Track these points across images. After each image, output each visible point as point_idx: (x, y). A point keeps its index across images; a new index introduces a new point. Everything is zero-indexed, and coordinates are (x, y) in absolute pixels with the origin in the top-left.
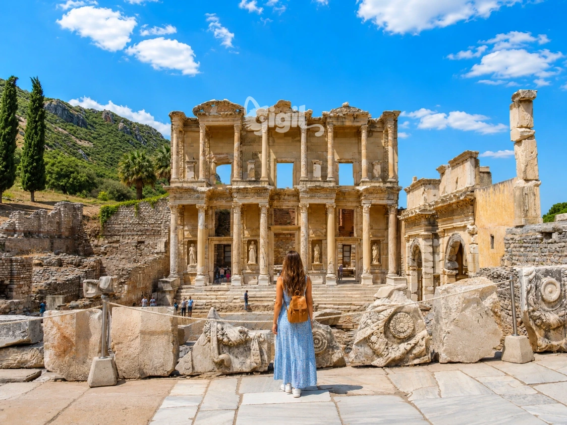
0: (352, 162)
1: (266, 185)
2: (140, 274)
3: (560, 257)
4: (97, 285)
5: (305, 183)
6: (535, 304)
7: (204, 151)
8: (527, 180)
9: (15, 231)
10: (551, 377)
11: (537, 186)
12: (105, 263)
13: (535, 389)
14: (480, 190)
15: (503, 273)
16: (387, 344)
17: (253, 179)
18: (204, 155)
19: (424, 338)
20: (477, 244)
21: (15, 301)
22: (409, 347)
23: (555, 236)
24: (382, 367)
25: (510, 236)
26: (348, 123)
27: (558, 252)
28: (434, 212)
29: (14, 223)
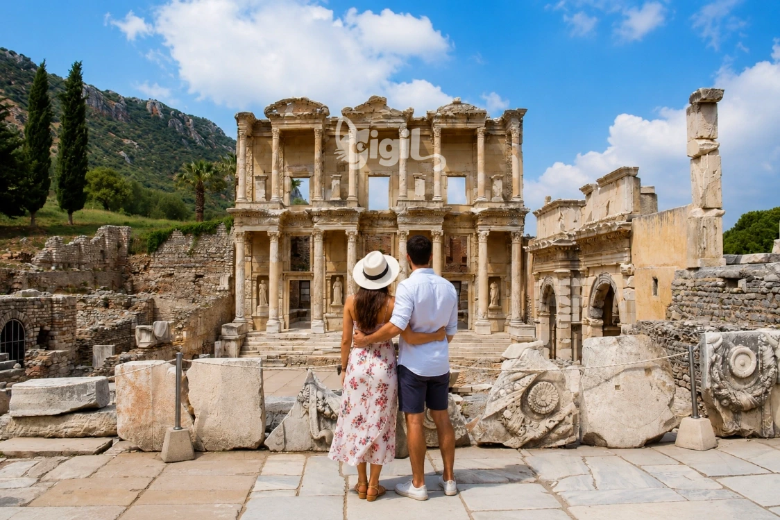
0: (464, 176)
1: (354, 207)
2: (200, 317)
3: (749, 311)
4: (151, 332)
5: (404, 203)
6: (721, 379)
7: (278, 162)
8: (706, 209)
9: (51, 262)
10: (739, 468)
11: (719, 216)
12: (159, 303)
13: (719, 483)
14: (640, 219)
15: (670, 329)
16: (524, 421)
17: (339, 199)
18: (278, 167)
19: (571, 414)
20: (634, 288)
21: (57, 351)
22: (551, 425)
23: (742, 284)
24: (517, 449)
25: (681, 281)
26: (460, 125)
27: (746, 305)
28: (575, 243)
29: (50, 253)
